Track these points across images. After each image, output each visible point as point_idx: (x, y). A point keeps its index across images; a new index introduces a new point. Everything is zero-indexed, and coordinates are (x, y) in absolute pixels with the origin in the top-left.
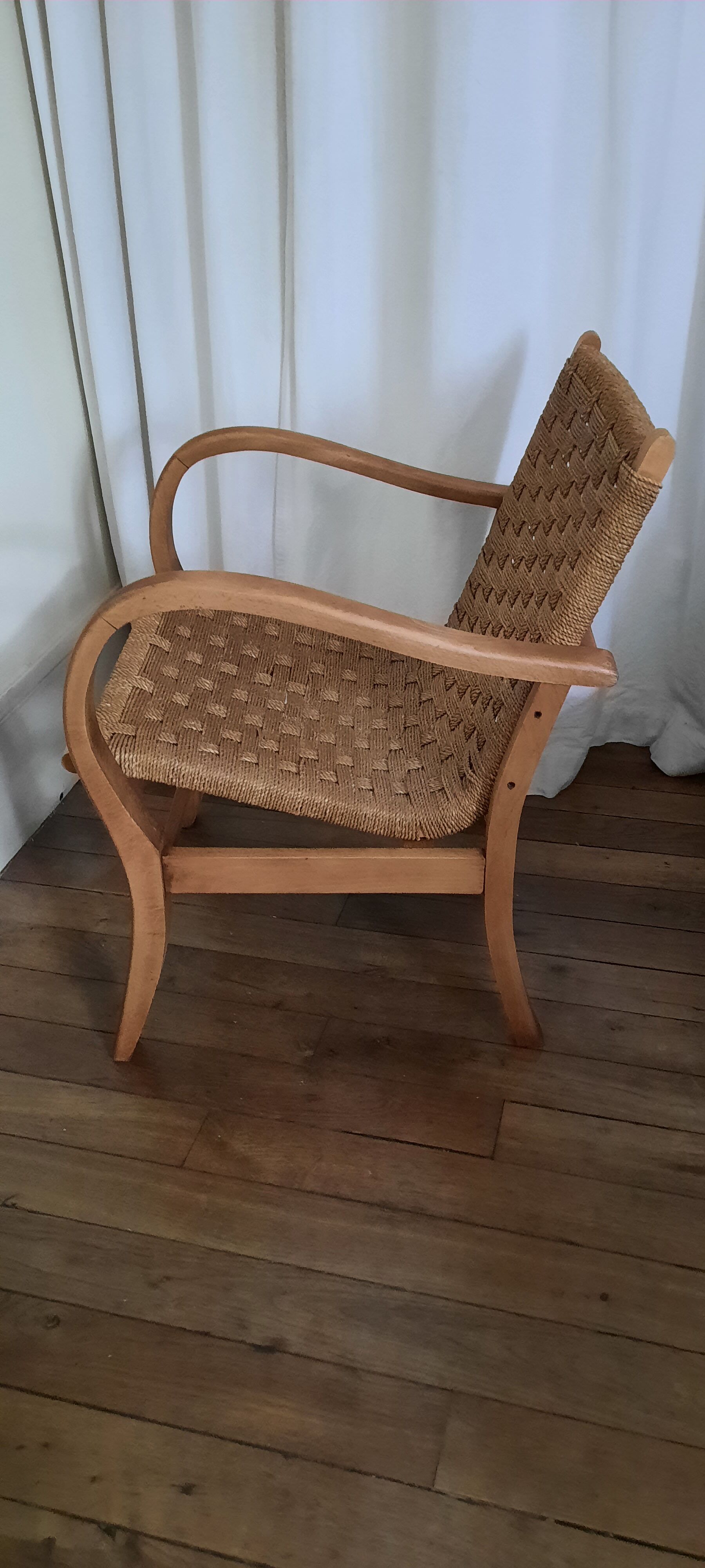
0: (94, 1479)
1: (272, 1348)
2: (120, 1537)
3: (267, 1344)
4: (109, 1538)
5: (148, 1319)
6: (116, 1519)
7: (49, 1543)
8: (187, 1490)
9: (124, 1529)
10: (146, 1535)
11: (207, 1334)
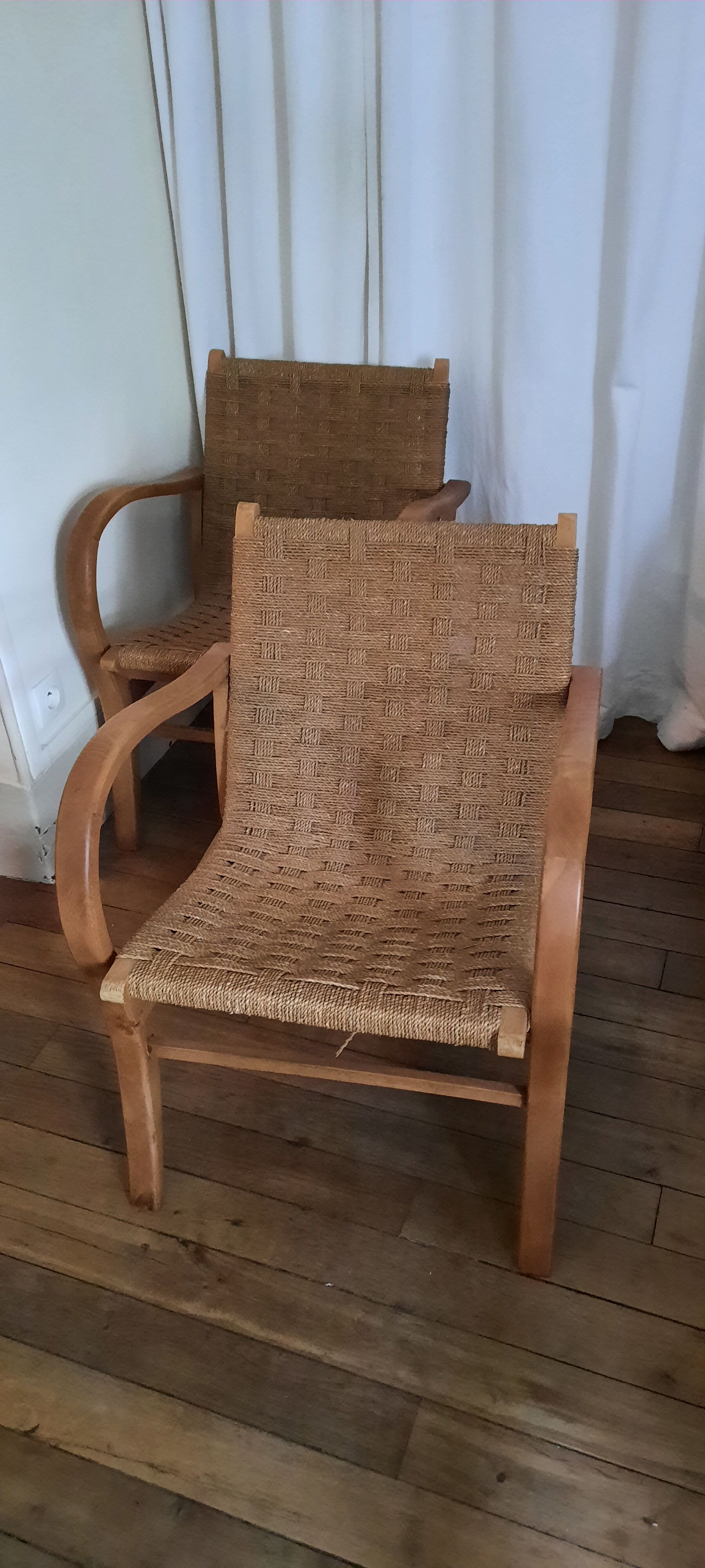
0: (176, 1213)
1: (301, 1143)
2: (191, 1247)
3: (297, 1140)
4: (184, 1247)
5: (218, 1119)
6: (189, 1237)
7: (146, 1247)
8: (236, 1223)
9: (194, 1243)
10: (207, 1247)
11: (256, 1132)
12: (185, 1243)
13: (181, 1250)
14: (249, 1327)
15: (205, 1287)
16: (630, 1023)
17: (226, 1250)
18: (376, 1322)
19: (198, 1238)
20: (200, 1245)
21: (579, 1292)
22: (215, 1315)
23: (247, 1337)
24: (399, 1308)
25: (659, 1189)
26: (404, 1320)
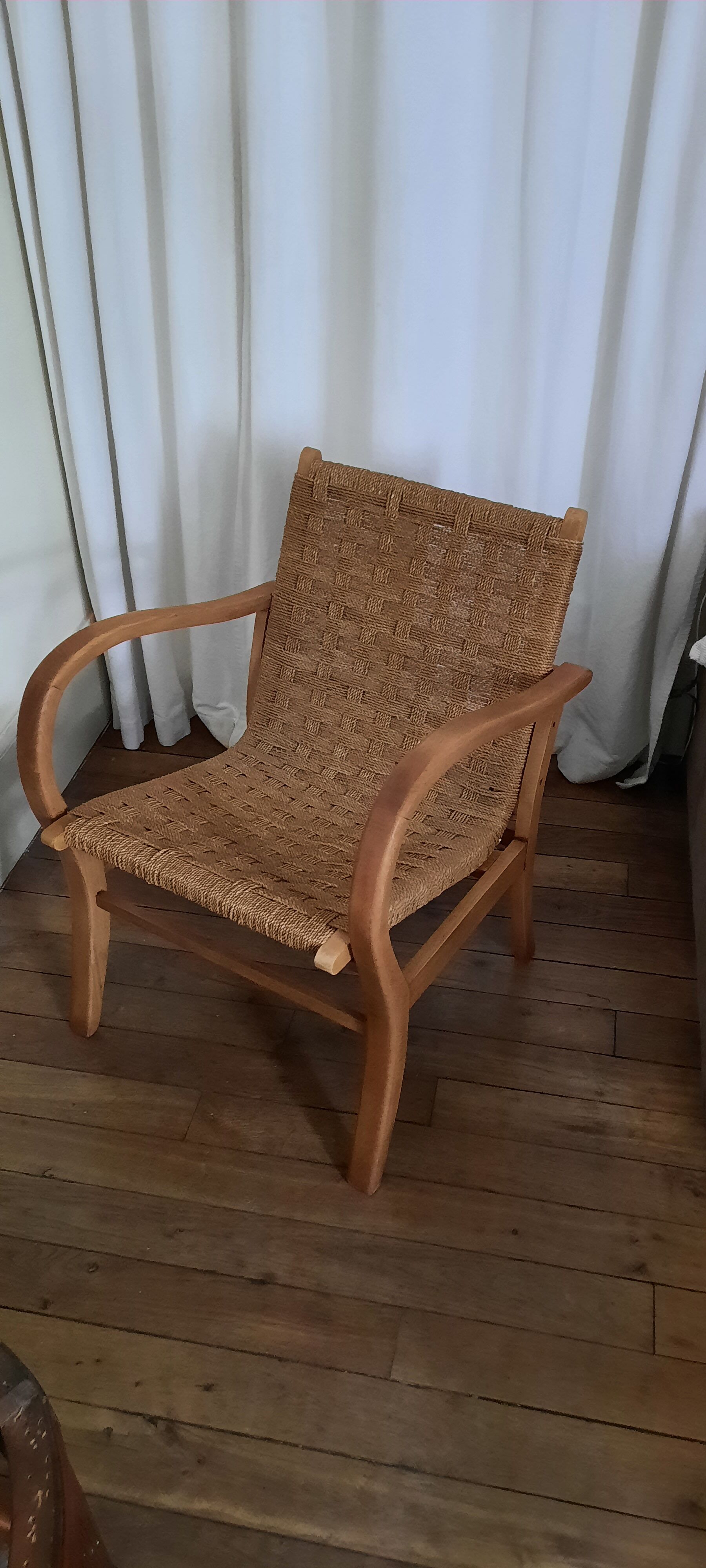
0: (137, 1384)
1: (265, 1281)
2: (161, 1425)
3: (261, 1278)
4: (153, 1426)
6: (156, 1412)
7: (109, 1431)
8: (208, 1388)
9: (163, 1419)
10: (181, 1422)
11: (213, 1272)
12: (153, 1420)
13: (150, 1430)
14: (241, 1515)
15: (184, 1473)
16: (590, 1097)
17: (200, 1423)
18: (379, 1488)
19: (168, 1414)
20: (172, 1421)
21: (588, 1420)
22: (200, 1505)
23: (239, 1527)
24: (403, 1467)
25: (650, 1287)
26: (411, 1480)
